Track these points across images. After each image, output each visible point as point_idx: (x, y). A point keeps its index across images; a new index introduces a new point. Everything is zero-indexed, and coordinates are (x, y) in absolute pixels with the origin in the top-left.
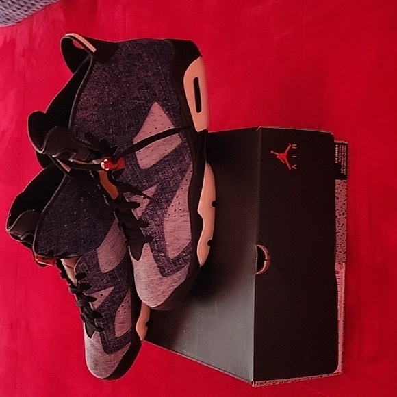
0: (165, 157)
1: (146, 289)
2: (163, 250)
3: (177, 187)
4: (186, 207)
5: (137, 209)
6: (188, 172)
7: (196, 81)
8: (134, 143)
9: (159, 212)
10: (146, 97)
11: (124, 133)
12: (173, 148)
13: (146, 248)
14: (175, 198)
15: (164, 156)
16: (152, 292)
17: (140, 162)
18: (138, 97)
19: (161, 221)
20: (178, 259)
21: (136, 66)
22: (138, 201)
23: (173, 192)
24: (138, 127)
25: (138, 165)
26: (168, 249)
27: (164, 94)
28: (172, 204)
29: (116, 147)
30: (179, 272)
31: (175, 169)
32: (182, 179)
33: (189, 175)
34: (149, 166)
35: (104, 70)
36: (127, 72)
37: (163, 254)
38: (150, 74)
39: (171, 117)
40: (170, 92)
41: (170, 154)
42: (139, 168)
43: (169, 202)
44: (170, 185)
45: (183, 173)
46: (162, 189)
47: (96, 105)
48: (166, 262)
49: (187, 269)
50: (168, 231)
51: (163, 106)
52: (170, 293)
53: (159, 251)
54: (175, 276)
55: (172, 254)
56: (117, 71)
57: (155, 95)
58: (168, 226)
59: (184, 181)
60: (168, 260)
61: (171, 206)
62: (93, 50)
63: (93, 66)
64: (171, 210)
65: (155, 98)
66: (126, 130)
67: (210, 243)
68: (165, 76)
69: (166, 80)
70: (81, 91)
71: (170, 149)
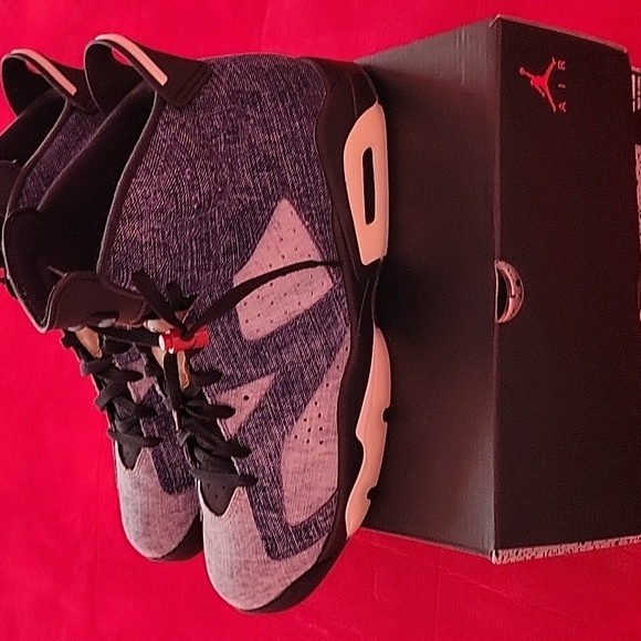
0: (297, 318)
1: (232, 576)
2: (277, 507)
3: (318, 382)
4: (332, 424)
5: (229, 420)
6: (341, 350)
7: (368, 155)
8: (235, 286)
9: (275, 430)
10: (265, 189)
11: (216, 267)
12: (314, 299)
13: (240, 495)
14: (311, 403)
15: (293, 316)
16: (244, 585)
17: (243, 327)
18: (248, 188)
19: (278, 448)
20: (305, 526)
21: (248, 118)
22: (231, 403)
23: (308, 393)
24: (245, 252)
25: (239, 332)
26: (287, 505)
27: (304, 183)
28: (305, 416)
29: (197, 295)
30: (304, 552)
31: (318, 344)
32: (329, 366)
33: (343, 356)
34: (260, 335)
35: (183, 126)
36: (229, 133)
37: (275, 515)
38: (276, 137)
39: (314, 233)
40: (316, 178)
41: (307, 312)
42: (240, 337)
43: (297, 411)
44: (303, 377)
45: (331, 352)
46: (285, 384)
47: (162, 210)
48: (280, 532)
49: (321, 546)
50: (290, 469)
51: (299, 209)
52: (282, 589)
53: (268, 508)
54: (296, 560)
55: (295, 516)
56: (209, 130)
57: (284, 183)
58: (291, 461)
59: (333, 371)
60: (285, 527)
61: (301, 420)
62: (162, 79)
63: (158, 115)
64: (300, 428)
65: (284, 189)
66: (221, 260)
67: (373, 494)
68: (308, 145)
69: (308, 152)
70: (132, 174)
71: (308, 301)
